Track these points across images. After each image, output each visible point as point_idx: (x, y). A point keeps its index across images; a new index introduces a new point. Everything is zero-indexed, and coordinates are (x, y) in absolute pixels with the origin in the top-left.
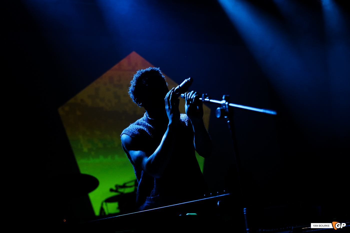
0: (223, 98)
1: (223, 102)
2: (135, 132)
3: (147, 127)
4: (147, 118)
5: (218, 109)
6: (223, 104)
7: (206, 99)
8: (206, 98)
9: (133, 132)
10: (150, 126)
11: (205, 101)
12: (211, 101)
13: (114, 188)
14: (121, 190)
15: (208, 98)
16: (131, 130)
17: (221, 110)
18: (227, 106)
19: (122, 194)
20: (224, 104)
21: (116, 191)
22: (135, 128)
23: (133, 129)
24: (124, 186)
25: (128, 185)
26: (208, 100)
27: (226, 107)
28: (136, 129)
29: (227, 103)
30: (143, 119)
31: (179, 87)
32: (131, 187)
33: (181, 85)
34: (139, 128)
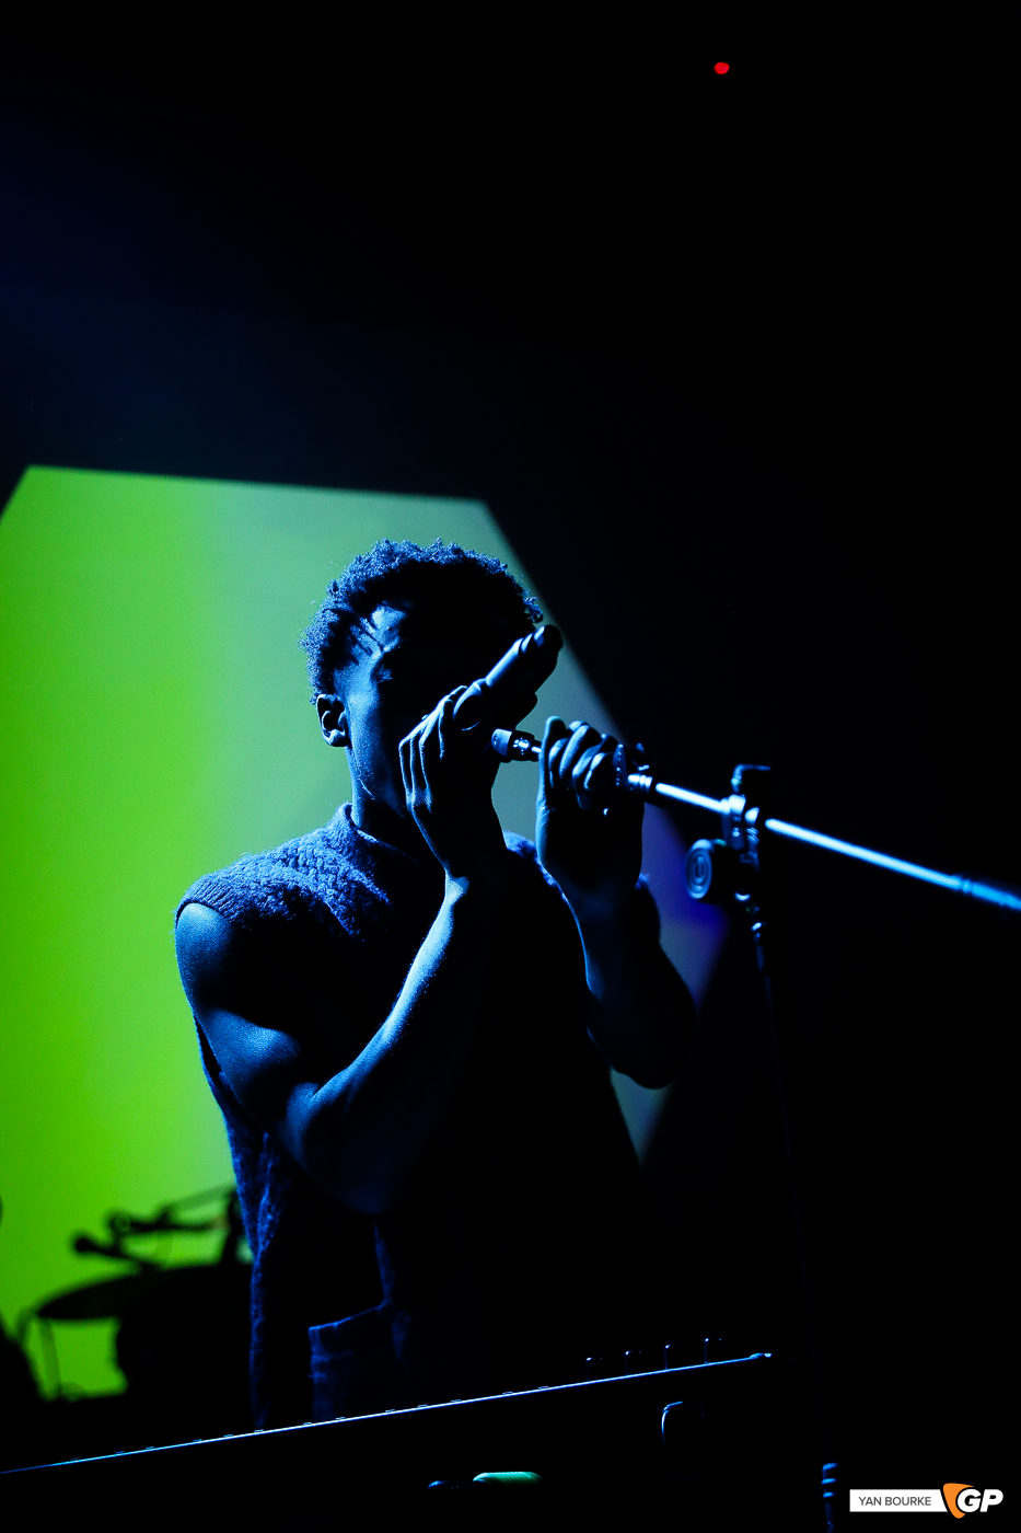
0: (735, 781)
1: (735, 804)
2: (264, 899)
3: (339, 882)
4: (356, 833)
5: (698, 849)
6: (733, 814)
7: (633, 779)
8: (635, 771)
9: (252, 902)
10: (359, 884)
11: (632, 785)
12: (662, 788)
13: (101, 1234)
14: (145, 1247)
15: (645, 773)
16: (243, 888)
17: (715, 852)
18: (752, 831)
19: (148, 1268)
20: (738, 820)
21: (114, 1251)
22: (263, 881)
23: (253, 886)
24: (163, 1223)
25: (189, 1215)
26: (646, 781)
27: (745, 835)
28: (274, 887)
29: (752, 815)
30: (328, 840)
31: (483, 686)
32: (201, 1228)
33: (489, 679)
34: (291, 885)
